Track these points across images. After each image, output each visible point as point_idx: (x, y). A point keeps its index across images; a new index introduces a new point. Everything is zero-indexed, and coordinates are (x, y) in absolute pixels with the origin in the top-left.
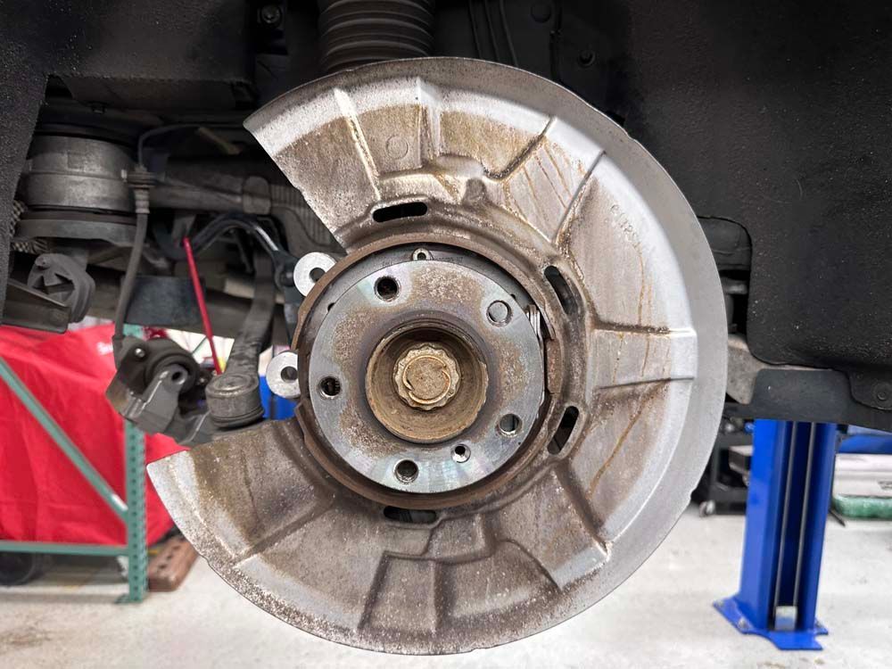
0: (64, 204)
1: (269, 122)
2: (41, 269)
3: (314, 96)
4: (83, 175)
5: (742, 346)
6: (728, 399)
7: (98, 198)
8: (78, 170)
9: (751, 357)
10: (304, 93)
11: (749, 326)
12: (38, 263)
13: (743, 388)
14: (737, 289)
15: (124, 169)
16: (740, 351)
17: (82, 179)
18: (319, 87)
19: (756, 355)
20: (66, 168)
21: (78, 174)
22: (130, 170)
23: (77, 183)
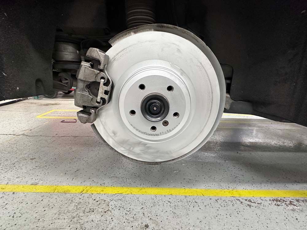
0: (64, 60)
1: (115, 41)
2: (60, 77)
3: (126, 34)
4: (68, 52)
5: (229, 96)
6: (225, 109)
7: (72, 58)
8: (66, 51)
9: (230, 99)
10: (123, 33)
11: (231, 91)
12: (59, 75)
13: (228, 106)
14: (228, 82)
15: (78, 50)
16: (228, 97)
17: (68, 53)
18: (127, 32)
19: (232, 98)
20: (63, 50)
21: (66, 52)
22: (79, 50)
23: (67, 54)
